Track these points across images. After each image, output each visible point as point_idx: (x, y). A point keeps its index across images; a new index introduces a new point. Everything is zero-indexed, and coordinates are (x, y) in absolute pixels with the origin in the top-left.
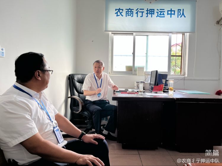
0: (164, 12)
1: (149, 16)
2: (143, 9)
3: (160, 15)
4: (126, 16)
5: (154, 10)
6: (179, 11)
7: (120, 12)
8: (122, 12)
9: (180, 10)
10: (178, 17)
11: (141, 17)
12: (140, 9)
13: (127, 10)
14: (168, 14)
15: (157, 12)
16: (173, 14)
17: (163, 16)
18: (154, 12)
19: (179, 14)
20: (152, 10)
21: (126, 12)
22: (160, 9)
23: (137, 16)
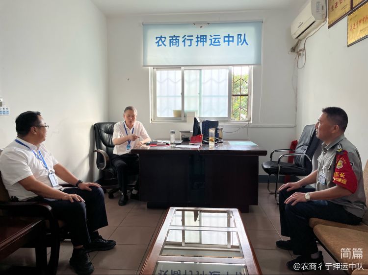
0: (220, 38)
1: (200, 44)
2: (192, 36)
3: (214, 42)
4: (170, 46)
5: (206, 36)
6: (239, 36)
7: (162, 41)
8: (165, 41)
9: (241, 35)
10: (238, 45)
11: (189, 46)
12: (188, 36)
13: (171, 38)
14: (225, 41)
15: (210, 39)
16: (231, 41)
17: (218, 44)
18: (206, 39)
19: (240, 40)
20: (203, 36)
21: (170, 40)
22: (214, 36)
23: (185, 46)
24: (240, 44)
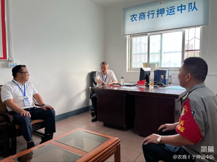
0: (175, 9)
1: (160, 15)
2: (154, 11)
3: (170, 12)
4: (139, 20)
5: (164, 9)
6: (190, 4)
8: (136, 17)
11: (152, 18)
12: (151, 11)
13: (140, 15)
14: (178, 10)
15: (167, 11)
16: (183, 9)
17: (173, 13)
18: (164, 11)
19: (190, 8)
20: (162, 9)
22: (170, 7)
23: (149, 18)
24: (190, 10)
